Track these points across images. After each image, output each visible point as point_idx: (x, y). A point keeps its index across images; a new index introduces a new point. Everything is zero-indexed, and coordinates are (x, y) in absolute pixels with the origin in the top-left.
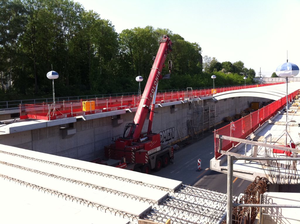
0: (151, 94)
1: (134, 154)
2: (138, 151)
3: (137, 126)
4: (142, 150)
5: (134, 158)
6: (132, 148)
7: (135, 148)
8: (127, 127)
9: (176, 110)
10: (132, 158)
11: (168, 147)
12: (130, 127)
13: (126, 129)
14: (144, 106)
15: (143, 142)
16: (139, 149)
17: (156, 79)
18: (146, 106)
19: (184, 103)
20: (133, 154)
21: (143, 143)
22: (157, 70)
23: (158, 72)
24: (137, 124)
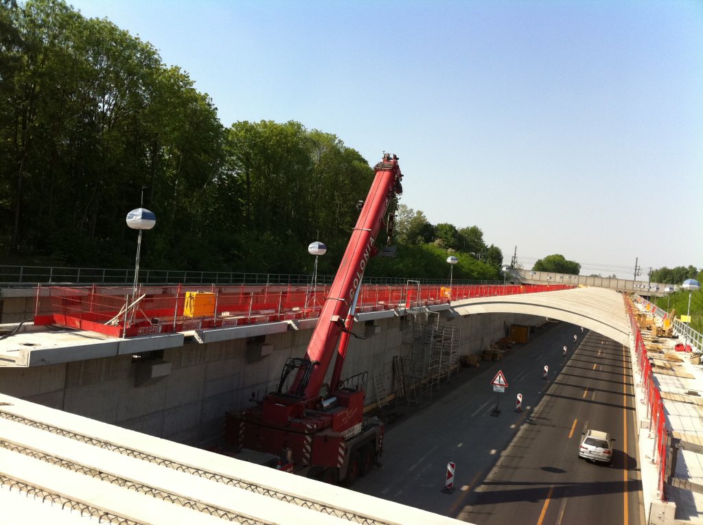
0: (352, 290)
1: (310, 439)
2: (320, 434)
3: (316, 366)
4: (328, 432)
5: (310, 450)
6: (308, 426)
7: (315, 426)
8: (290, 367)
9: (378, 330)
10: (304, 451)
11: (373, 425)
12: (297, 367)
13: (288, 372)
14: (335, 318)
15: (328, 408)
16: (321, 430)
17: (365, 255)
18: (339, 319)
19: (397, 315)
20: (307, 441)
21: (328, 413)
22: (369, 234)
23: (371, 238)
24: (317, 363)
